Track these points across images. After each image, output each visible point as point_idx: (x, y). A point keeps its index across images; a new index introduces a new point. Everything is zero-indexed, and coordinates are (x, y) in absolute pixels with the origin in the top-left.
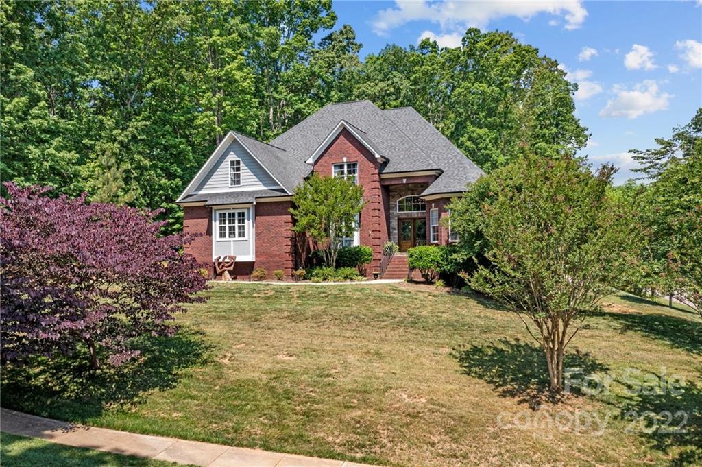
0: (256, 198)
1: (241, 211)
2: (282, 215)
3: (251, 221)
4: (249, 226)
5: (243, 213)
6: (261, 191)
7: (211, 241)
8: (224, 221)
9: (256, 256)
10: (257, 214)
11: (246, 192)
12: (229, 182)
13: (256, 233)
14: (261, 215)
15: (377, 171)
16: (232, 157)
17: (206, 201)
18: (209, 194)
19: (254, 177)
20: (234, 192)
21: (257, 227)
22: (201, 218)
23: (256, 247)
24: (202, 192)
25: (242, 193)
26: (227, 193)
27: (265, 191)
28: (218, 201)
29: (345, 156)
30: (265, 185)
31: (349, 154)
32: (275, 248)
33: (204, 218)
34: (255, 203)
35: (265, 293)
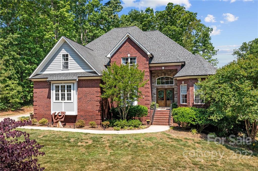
0: (78, 77)
1: (69, 84)
2: (94, 87)
3: (75, 91)
4: (74, 94)
5: (70, 86)
6: (81, 73)
7: (50, 102)
8: (58, 90)
9: (78, 112)
10: (79, 86)
11: (72, 73)
12: (62, 67)
13: (78, 98)
14: (81, 87)
15: (148, 62)
16: (63, 52)
17: (47, 78)
18: (49, 74)
19: (77, 64)
20: (65, 73)
21: (78, 95)
22: (44, 88)
23: (78, 106)
24: (45, 73)
25: (69, 73)
26: (60, 74)
27: (84, 73)
28: (55, 78)
29: (129, 53)
30: (83, 69)
31: (131, 52)
32: (90, 107)
33: (46, 88)
34: (77, 80)
35: (86, 142)
